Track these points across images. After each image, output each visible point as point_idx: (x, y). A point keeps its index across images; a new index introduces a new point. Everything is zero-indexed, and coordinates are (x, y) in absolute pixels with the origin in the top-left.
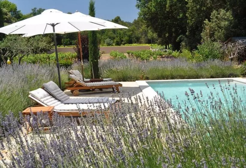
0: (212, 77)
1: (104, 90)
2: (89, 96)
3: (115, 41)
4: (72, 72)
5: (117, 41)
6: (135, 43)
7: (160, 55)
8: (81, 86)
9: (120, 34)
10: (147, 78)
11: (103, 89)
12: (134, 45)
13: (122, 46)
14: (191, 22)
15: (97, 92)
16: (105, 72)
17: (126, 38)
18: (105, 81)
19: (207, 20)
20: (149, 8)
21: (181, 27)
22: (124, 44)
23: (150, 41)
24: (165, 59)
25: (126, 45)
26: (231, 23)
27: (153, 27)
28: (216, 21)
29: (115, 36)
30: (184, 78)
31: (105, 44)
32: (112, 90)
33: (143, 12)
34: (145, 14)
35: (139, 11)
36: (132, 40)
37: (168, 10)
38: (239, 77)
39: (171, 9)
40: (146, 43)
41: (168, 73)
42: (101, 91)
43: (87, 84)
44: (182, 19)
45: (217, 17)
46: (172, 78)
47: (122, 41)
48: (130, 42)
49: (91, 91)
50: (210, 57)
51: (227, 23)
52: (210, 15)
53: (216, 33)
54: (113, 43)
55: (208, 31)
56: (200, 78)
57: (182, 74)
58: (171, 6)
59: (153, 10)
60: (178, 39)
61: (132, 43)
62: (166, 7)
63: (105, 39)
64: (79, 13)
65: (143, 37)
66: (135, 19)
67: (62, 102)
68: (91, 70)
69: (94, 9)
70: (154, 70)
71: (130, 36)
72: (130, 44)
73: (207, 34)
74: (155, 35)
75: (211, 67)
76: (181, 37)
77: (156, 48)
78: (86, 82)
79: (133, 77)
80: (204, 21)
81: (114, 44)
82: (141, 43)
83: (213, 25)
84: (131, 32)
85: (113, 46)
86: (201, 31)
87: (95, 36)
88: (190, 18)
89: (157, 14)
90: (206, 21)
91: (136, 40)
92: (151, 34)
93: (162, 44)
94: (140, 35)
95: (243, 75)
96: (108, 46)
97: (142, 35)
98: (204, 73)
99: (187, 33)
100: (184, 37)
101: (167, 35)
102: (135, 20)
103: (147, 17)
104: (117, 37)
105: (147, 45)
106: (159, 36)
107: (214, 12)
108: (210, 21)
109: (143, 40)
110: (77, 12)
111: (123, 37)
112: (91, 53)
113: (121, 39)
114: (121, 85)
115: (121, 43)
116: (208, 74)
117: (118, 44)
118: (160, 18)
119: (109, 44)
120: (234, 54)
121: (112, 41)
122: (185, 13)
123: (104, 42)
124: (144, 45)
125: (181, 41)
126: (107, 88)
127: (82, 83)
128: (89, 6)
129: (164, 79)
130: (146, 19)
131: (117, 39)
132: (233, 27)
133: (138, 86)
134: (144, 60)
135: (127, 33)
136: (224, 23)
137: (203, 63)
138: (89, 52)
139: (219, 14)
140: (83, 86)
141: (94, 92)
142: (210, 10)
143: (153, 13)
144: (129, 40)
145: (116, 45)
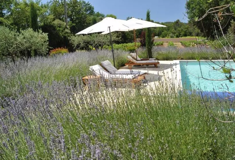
1: (150, 66)
3: (176, 34)
4: (131, 54)
5: (177, 35)
6: (189, 36)
9: (179, 31)
12: (188, 37)
13: (180, 38)
17: (183, 33)
19: (233, 20)
22: (181, 37)
23: (198, 35)
25: (183, 38)
31: (170, 37)
35: (189, 15)
36: (186, 34)
40: (196, 36)
42: (148, 66)
43: (137, 62)
47: (180, 35)
48: (185, 35)
54: (175, 36)
55: (233, 28)
61: (186, 36)
63: (170, 33)
68: (147, 53)
71: (185, 32)
72: (185, 36)
73: (232, 30)
74: (199, 31)
80: (231, 21)
81: (175, 37)
82: (192, 36)
84: (186, 29)
86: (228, 28)
91: (189, 34)
94: (192, 31)
96: (171, 38)
104: (177, 32)
106: (202, 32)
109: (194, 34)
111: (181, 33)
112: (147, 42)
113: (179, 33)
117: (177, 37)
119: (172, 37)
121: (174, 35)
123: (169, 36)
127: (134, 61)
133: (173, 64)
135: (183, 30)
140: (134, 63)
141: (142, 67)
144: (185, 34)
145: (176, 37)
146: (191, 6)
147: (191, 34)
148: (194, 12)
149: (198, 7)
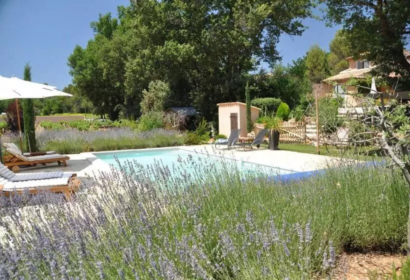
0: (158, 146)
2: (32, 171)
3: (43, 110)
4: (6, 145)
5: (45, 111)
6: (67, 112)
7: (99, 125)
8: (21, 161)
9: (48, 103)
10: (92, 150)
11: (46, 164)
12: (65, 115)
13: (51, 116)
14: (129, 91)
15: (40, 166)
16: (44, 144)
17: (55, 107)
18: (49, 154)
20: (84, 76)
21: (118, 96)
22: (53, 114)
23: (83, 111)
24: (105, 129)
25: (56, 115)
26: (168, 94)
27: (89, 95)
28: (153, 92)
29: (43, 105)
30: (130, 149)
32: (57, 164)
33: (77, 79)
34: (79, 83)
35: (73, 78)
36: (62, 109)
37: (104, 78)
38: (182, 145)
39: (108, 77)
40: (79, 113)
41: (114, 144)
42: (44, 165)
43: (28, 158)
44: (119, 88)
45: (155, 88)
46: (119, 149)
47: (52, 110)
48: (60, 111)
49: (32, 166)
50: (154, 126)
51: (164, 94)
52: (148, 85)
53: (155, 102)
54: (41, 112)
55: (147, 101)
56: (147, 148)
57: (129, 144)
58: (107, 75)
59: (89, 77)
60: (115, 109)
62: (102, 75)
64: (16, 78)
65: (75, 106)
66: (65, 86)
67: (9, 180)
68: (27, 143)
69: (30, 75)
70: (99, 140)
71: (60, 105)
72: (60, 113)
73: (146, 103)
74: (90, 104)
75: (157, 137)
76: (119, 106)
77: (90, 118)
78: (27, 156)
79: (76, 150)
80: (143, 91)
81: (42, 114)
82: (72, 112)
83: (151, 95)
84: (62, 101)
85: (41, 115)
86: (140, 101)
87: (31, 104)
88: (128, 87)
89: (92, 82)
90: (145, 91)
91: (67, 109)
92: (86, 103)
93: (97, 113)
94: (71, 104)
95: (185, 143)
97: (74, 103)
98: (150, 142)
99: (125, 103)
100: (122, 106)
101: (103, 104)
102: (65, 88)
103: (81, 84)
104: (45, 106)
105: (80, 115)
106: (95, 105)
107: (152, 82)
108: (148, 91)
109: (75, 109)
110: (14, 77)
111: (52, 106)
112: (26, 123)
113: (49, 108)
114: (68, 158)
115: (50, 112)
116: (154, 144)
117: (46, 113)
118: (97, 86)
120: (176, 124)
122: (122, 82)
124: (76, 115)
125: (118, 111)
126: (50, 162)
127: (23, 157)
128: (24, 71)
129: (110, 150)
130: (81, 87)
131: (45, 108)
132: (170, 98)
133: (85, 159)
134: (81, 130)
135: (56, 101)
136: (162, 94)
137: (148, 133)
138: (24, 122)
139: (156, 85)
140: (23, 161)
141: (36, 167)
142: (149, 79)
143: (88, 81)
144: (59, 109)
145: (44, 115)
146: (79, 62)
147: (69, 109)
148: (84, 73)
149: (90, 65)
